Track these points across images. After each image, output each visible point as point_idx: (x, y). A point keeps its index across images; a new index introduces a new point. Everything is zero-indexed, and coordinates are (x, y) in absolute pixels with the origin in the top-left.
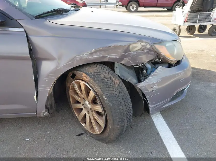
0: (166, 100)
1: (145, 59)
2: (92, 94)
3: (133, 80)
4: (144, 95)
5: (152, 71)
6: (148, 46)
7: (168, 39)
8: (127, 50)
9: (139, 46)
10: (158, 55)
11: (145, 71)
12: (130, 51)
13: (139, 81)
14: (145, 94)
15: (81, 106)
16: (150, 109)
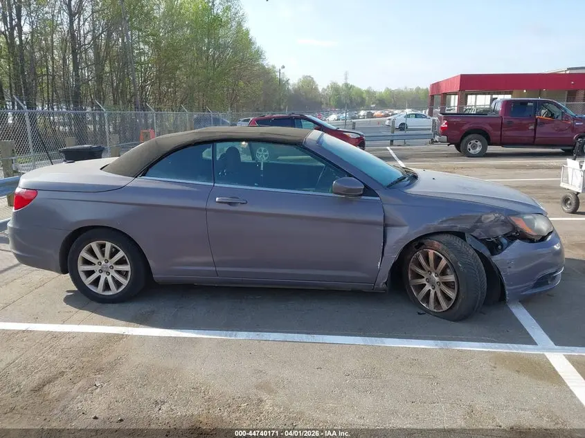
0: (528, 284)
1: (500, 231)
2: (443, 262)
3: (487, 253)
4: (499, 273)
5: (508, 245)
6: (503, 218)
7: (525, 211)
8: (479, 221)
9: (492, 217)
10: (515, 228)
11: (500, 247)
12: (482, 223)
13: (493, 254)
14: (500, 270)
15: (423, 281)
16: (507, 292)
